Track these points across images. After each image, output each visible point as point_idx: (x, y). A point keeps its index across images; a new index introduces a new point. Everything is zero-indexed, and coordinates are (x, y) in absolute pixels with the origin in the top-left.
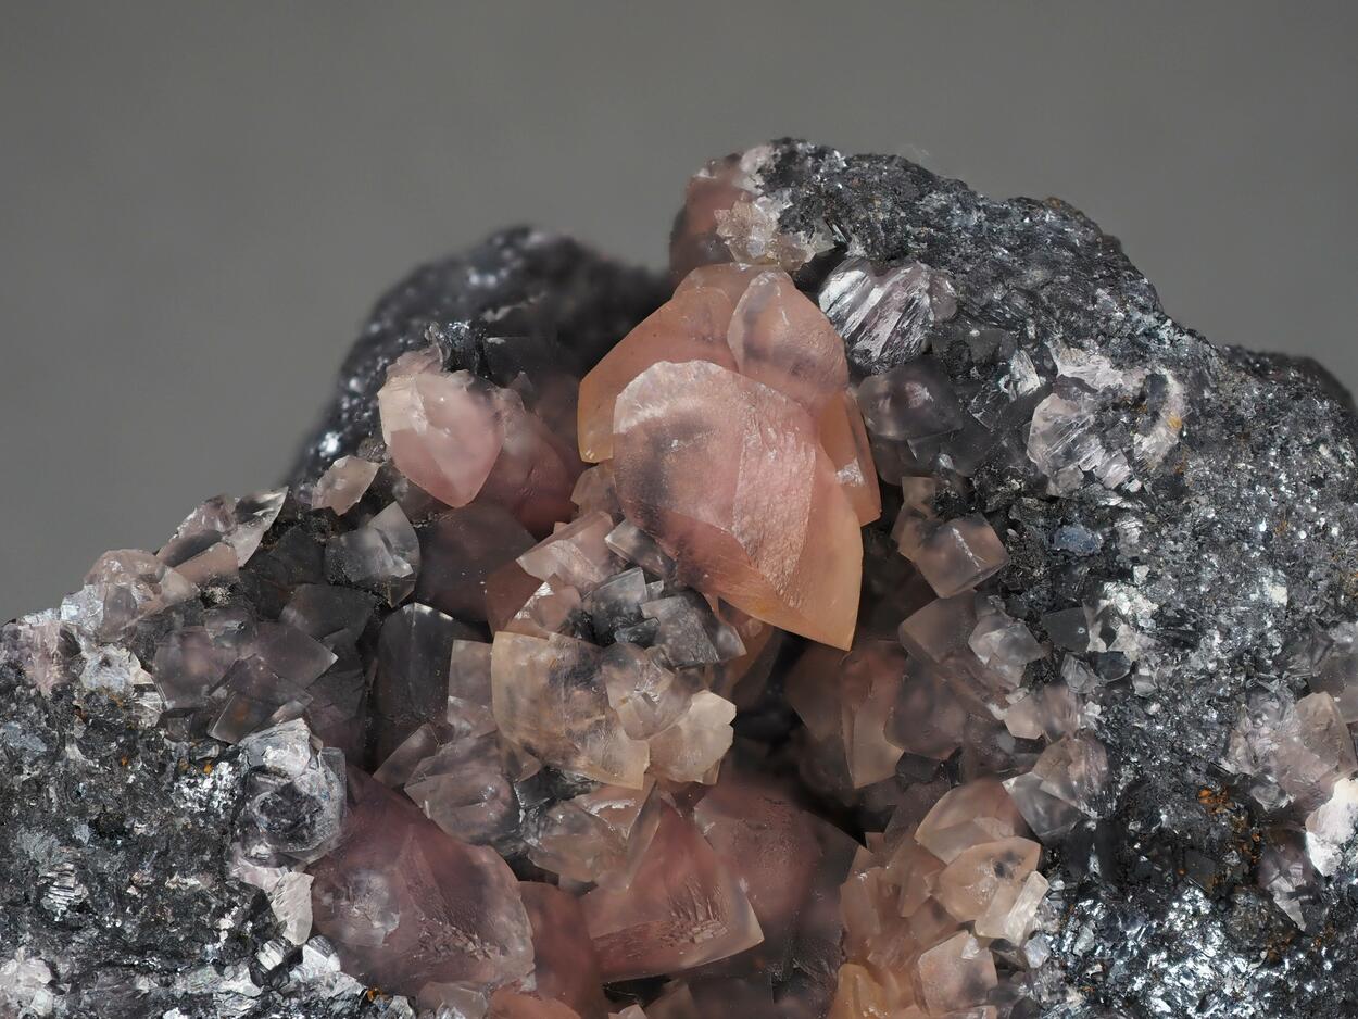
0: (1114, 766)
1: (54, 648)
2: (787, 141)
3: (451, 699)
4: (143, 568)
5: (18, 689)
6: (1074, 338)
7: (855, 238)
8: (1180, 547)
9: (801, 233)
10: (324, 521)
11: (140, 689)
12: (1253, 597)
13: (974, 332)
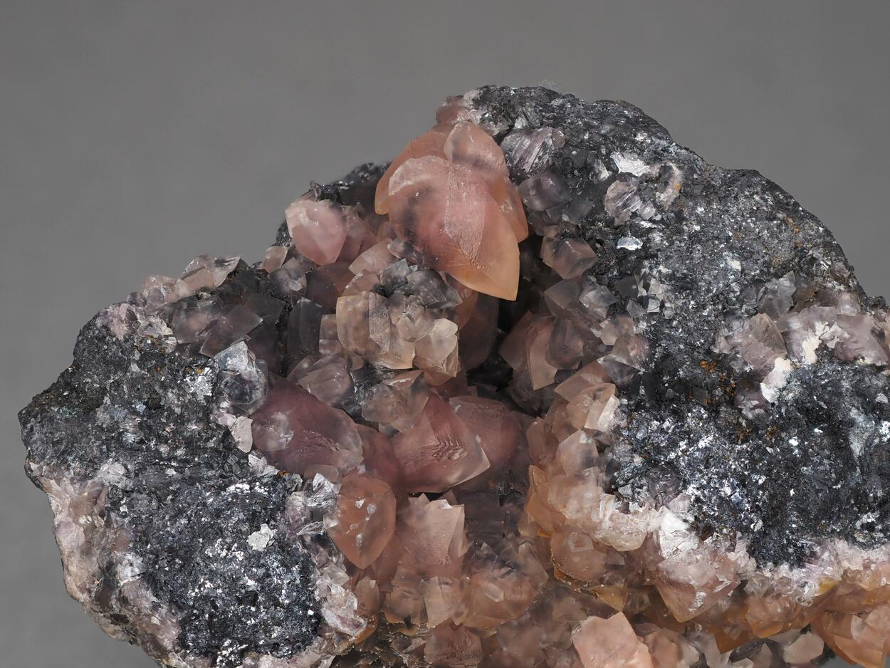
0: (652, 347)
1: (124, 317)
3: (321, 341)
4: (167, 279)
5: (107, 338)
8: (682, 244)
11: (167, 337)
12: (721, 266)
13: (574, 152)
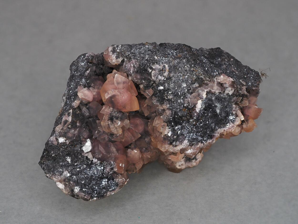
0: (172, 112)
1: (55, 140)
2: (113, 45)
3: (98, 127)
5: (53, 145)
6: (153, 64)
7: (125, 58)
8: (172, 84)
9: (119, 59)
10: (77, 110)
12: (182, 87)
13: (142, 68)
